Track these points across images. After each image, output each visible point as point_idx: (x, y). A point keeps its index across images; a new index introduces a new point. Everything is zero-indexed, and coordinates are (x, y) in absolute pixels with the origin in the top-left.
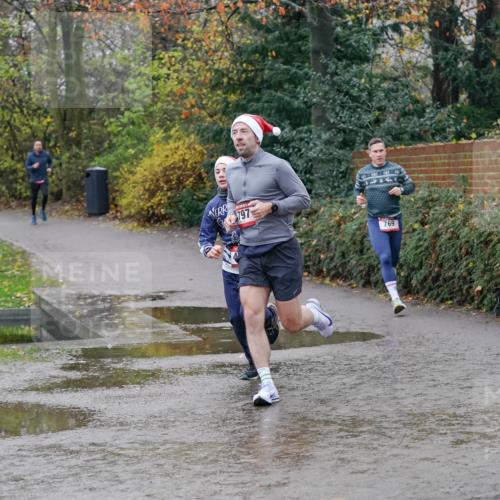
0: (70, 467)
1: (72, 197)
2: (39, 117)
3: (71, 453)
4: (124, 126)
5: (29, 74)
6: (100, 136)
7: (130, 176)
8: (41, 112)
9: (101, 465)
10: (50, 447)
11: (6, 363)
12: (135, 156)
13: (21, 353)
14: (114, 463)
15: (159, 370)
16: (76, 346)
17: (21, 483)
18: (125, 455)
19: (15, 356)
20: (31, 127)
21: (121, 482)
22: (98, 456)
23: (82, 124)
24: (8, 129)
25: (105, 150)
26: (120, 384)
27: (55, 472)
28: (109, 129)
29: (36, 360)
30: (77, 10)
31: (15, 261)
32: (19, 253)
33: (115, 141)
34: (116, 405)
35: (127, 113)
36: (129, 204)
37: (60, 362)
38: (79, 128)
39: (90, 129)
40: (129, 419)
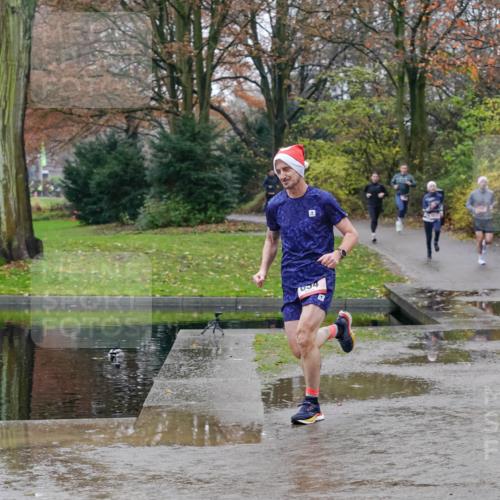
0: (417, 425)
1: (415, 212)
2: (389, 147)
3: (418, 414)
4: (457, 156)
5: (382, 112)
6: (437, 164)
7: (461, 196)
8: (391, 142)
9: (441, 425)
10: (400, 409)
11: (364, 341)
12: (466, 180)
13: (376, 334)
14: (451, 423)
15: (486, 351)
16: (418, 330)
17: (378, 437)
18: (460, 418)
19: (371, 335)
20: (383, 155)
21: (457, 438)
22: (439, 417)
23: (424, 154)
24: (364, 156)
25: (442, 175)
26: (455, 362)
27: (405, 429)
28: (445, 159)
29: (388, 339)
30: (421, 62)
31: (369, 260)
32: (372, 254)
33: (449, 168)
34: (452, 378)
35: (460, 146)
36: (461, 219)
37: (407, 343)
38: (422, 157)
39: (430, 157)
40: (463, 389)
